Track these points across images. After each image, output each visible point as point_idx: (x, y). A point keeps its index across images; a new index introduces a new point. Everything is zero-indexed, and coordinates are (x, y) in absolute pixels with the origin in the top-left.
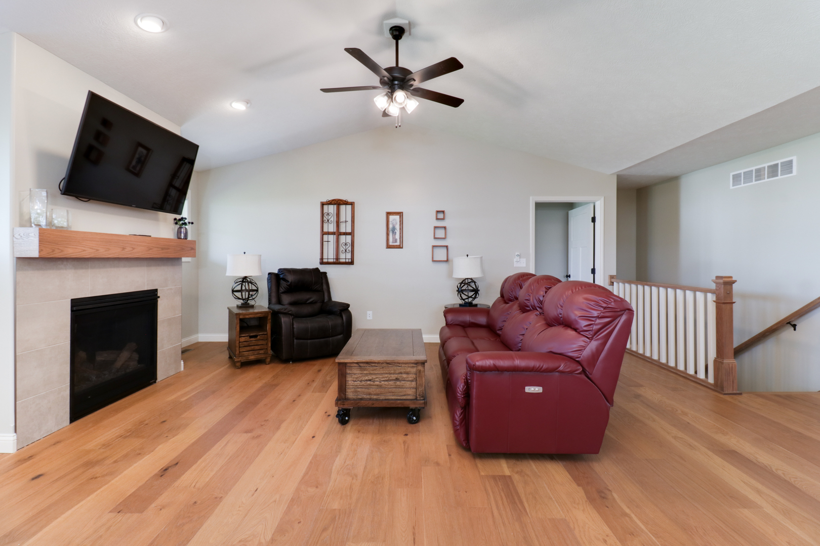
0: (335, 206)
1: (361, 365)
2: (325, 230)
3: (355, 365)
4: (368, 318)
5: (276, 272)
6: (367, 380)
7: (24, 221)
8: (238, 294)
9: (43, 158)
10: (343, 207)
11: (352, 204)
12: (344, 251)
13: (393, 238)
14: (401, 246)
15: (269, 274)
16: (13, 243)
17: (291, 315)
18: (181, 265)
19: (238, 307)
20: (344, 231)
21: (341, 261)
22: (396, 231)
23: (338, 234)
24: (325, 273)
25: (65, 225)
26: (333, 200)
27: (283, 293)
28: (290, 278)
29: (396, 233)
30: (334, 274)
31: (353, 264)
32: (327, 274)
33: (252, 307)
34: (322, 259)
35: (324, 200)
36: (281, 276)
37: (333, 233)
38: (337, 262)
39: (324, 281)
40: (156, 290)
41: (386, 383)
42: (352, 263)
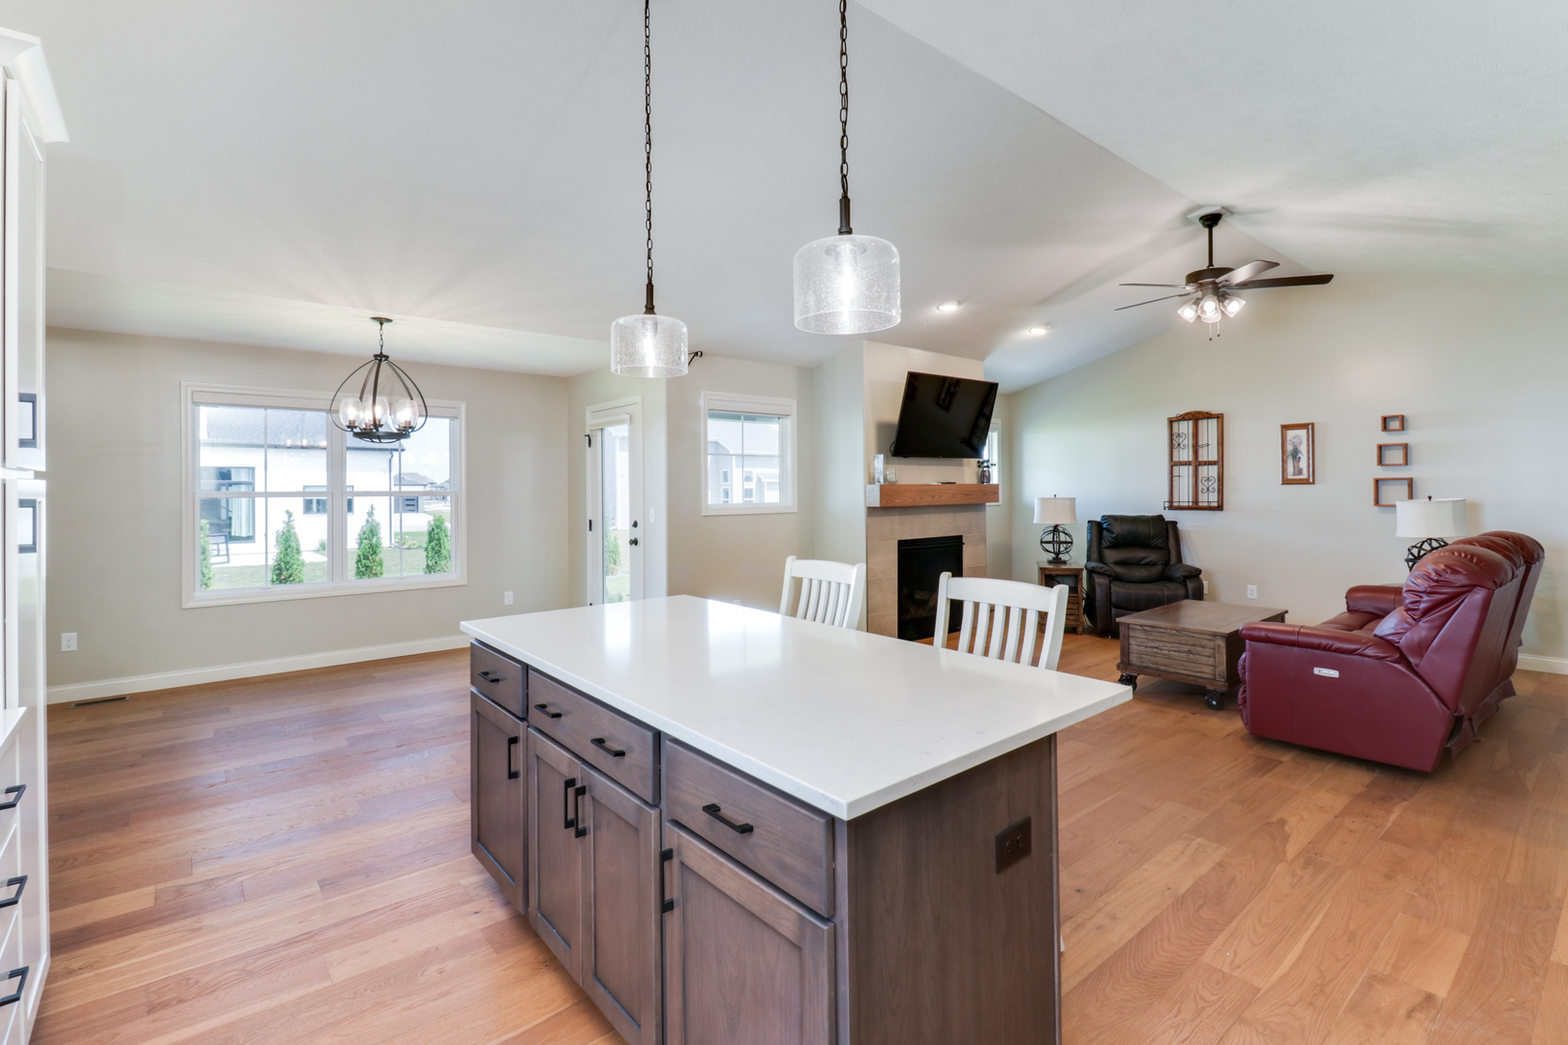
0: (1191, 422)
1: (1146, 628)
2: (1176, 459)
3: (1139, 627)
4: (1249, 596)
5: (1099, 520)
6: (1153, 647)
7: (871, 480)
8: (1049, 547)
9: (882, 427)
10: (1203, 424)
11: (1220, 417)
12: (1206, 489)
13: (1294, 467)
14: (1311, 480)
15: (1089, 522)
16: (865, 495)
17: (1109, 576)
18: (985, 510)
19: (1050, 562)
20: (1206, 460)
21: (1200, 504)
22: (1300, 455)
23: (1197, 464)
24: (1175, 523)
25: (894, 480)
26: (1187, 414)
27: (1107, 548)
28: (1118, 529)
29: (1300, 458)
30: (1188, 523)
31: (1222, 510)
32: (1178, 525)
33: (1065, 562)
34: (1171, 501)
35: (1173, 415)
36: (1105, 525)
37: (1188, 463)
38: (1196, 507)
39: (1171, 534)
40: (961, 537)
41: (1176, 653)
42: (1220, 508)
